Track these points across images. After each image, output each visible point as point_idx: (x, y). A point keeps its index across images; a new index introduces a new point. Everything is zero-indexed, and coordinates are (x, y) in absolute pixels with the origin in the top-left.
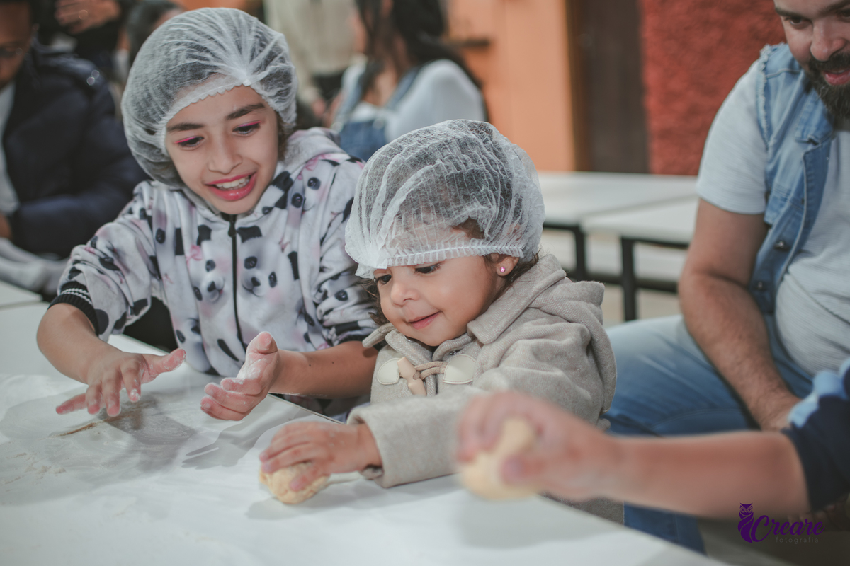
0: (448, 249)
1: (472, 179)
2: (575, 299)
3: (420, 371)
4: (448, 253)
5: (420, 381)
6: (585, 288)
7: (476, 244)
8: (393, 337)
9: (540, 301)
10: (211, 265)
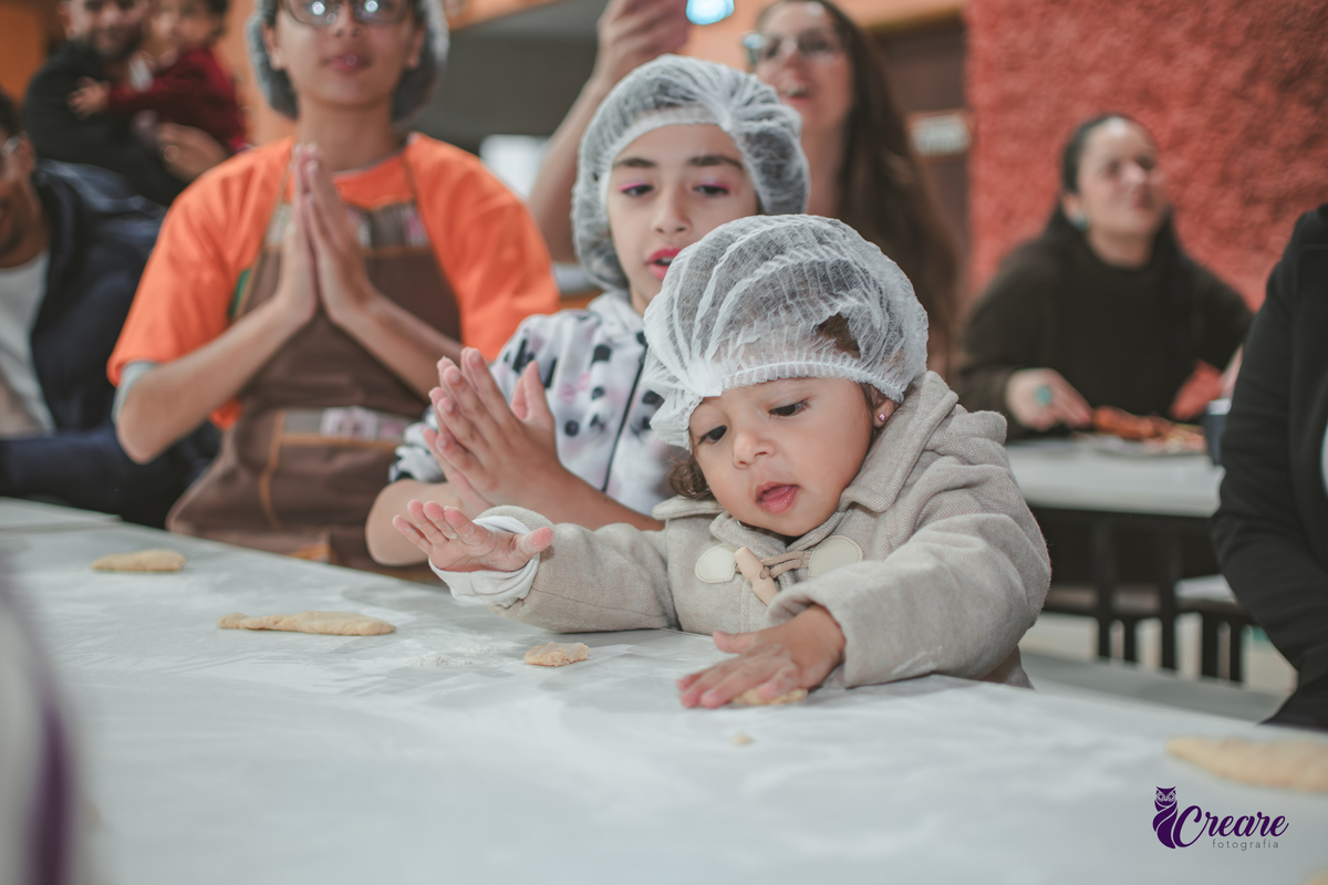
0: (811, 362)
1: (838, 273)
2: (979, 436)
3: (770, 567)
4: (810, 368)
5: (770, 580)
6: (986, 421)
7: (847, 364)
8: (720, 526)
9: (936, 439)
10: (599, 392)
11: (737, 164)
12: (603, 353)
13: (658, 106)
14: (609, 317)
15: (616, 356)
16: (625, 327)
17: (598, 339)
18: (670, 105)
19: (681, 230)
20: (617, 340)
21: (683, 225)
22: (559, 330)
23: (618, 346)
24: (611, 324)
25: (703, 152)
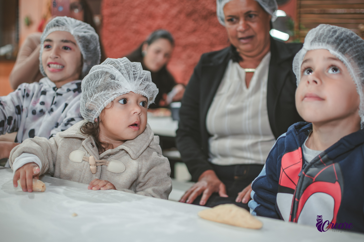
5: (96, 166)
10: (43, 103)
11: (75, 44)
12: (44, 93)
13: (55, 26)
14: (46, 83)
15: (47, 93)
16: (50, 86)
17: (42, 89)
18: (58, 26)
19: (57, 58)
20: (47, 90)
21: (57, 56)
22: (34, 87)
23: (48, 91)
24: (46, 85)
25: (65, 39)
